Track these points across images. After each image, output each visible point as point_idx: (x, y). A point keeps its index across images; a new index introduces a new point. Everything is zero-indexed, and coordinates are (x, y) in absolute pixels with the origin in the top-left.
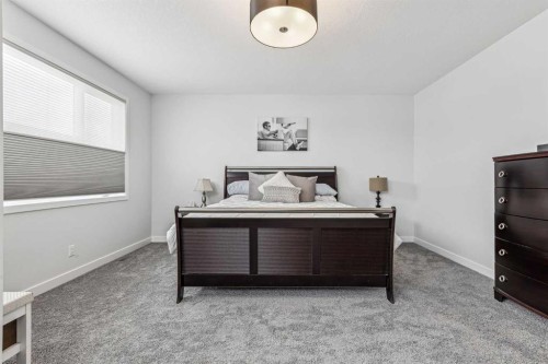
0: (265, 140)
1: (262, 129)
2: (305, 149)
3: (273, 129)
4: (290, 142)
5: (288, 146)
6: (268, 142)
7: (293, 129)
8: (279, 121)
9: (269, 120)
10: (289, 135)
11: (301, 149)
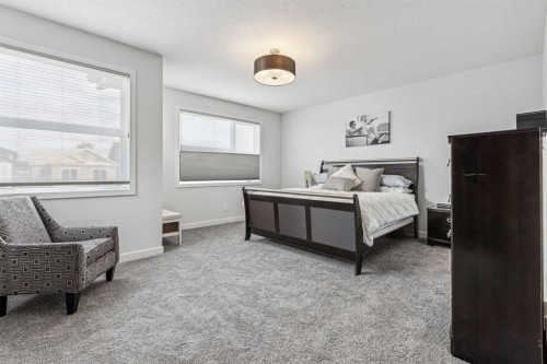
0: (352, 137)
1: (349, 128)
2: (388, 142)
3: (357, 127)
4: (373, 137)
5: (370, 140)
6: (354, 139)
7: (375, 125)
8: (363, 119)
9: (355, 119)
10: (371, 130)
11: (383, 142)
